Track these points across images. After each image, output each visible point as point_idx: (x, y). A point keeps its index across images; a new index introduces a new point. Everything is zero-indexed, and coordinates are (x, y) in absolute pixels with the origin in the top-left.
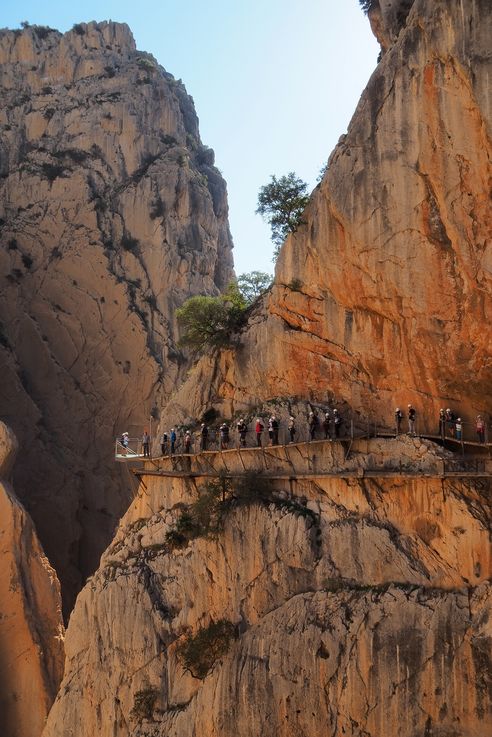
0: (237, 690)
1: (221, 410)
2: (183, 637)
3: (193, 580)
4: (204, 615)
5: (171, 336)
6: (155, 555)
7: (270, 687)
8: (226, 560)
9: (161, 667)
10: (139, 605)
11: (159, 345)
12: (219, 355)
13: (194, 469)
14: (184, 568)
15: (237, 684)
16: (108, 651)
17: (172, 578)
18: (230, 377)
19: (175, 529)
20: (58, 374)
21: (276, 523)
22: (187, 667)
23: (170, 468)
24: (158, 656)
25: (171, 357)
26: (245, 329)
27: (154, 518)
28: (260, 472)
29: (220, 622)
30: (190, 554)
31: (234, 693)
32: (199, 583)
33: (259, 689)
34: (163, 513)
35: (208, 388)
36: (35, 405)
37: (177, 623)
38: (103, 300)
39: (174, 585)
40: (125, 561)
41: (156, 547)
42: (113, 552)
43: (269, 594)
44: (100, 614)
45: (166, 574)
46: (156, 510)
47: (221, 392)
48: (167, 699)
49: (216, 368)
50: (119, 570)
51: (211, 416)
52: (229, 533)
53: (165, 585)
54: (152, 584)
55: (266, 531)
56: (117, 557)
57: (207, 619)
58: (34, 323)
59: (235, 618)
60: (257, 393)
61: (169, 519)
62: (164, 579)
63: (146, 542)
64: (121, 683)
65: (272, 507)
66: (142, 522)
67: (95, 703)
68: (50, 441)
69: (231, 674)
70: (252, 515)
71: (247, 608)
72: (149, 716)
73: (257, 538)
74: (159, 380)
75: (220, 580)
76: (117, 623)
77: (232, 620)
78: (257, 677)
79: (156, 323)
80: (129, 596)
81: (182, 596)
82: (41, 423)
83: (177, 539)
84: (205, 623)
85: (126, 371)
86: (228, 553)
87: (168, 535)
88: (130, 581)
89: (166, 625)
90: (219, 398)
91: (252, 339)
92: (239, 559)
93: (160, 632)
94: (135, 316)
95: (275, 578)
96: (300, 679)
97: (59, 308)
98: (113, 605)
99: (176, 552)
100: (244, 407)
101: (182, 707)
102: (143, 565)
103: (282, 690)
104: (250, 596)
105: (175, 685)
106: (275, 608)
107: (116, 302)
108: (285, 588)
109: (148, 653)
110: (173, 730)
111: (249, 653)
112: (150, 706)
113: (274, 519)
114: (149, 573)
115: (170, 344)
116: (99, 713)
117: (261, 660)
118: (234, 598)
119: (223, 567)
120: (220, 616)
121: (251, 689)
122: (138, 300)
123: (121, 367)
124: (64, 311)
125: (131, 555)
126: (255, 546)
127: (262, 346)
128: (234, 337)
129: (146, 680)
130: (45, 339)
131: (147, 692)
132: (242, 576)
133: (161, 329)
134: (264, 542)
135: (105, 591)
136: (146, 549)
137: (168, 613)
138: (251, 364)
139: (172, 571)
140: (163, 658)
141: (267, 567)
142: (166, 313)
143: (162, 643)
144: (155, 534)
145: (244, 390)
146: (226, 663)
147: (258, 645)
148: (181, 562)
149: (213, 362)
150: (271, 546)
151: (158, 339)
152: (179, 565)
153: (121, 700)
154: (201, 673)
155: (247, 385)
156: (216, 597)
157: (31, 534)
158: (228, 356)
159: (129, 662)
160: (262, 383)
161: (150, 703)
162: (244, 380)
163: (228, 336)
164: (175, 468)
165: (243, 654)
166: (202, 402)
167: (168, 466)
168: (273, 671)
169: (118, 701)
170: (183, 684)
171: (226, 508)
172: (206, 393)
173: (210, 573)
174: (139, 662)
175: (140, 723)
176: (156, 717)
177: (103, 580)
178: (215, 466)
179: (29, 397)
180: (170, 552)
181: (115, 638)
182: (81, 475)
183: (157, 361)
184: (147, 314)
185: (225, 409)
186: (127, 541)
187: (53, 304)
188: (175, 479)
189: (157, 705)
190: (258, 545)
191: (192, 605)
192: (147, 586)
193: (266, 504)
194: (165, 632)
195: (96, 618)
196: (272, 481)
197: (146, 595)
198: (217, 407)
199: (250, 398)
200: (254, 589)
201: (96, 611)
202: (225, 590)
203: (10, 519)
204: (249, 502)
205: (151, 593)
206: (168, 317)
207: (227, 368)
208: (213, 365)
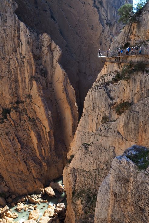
0: (129, 118)
1: (130, 43)
2: (115, 105)
3: (119, 91)
4: (122, 100)
5: (107, 16)
6: (109, 84)
7: (138, 118)
8: (129, 86)
9: (109, 112)
10: (104, 96)
11: (103, 19)
12: (131, 25)
13: (121, 61)
14: (117, 88)
15: (129, 117)
16: (95, 107)
17: (113, 90)
18: (134, 32)
19: (115, 77)
20: (71, 30)
21: (145, 77)
22: (116, 112)
23: (114, 60)
24: (108, 109)
25: (107, 24)
26: (141, 15)
27: (109, 74)
28: (142, 62)
29: (126, 102)
30: (119, 84)
31: (128, 119)
32: (121, 92)
33: (135, 119)
34: (111, 73)
35: (127, 36)
36: (65, 40)
37: (114, 101)
38: (85, 3)
39: (114, 92)
40: (101, 85)
41: (109, 82)
42: (97, 83)
43: (141, 96)
44: (94, 98)
45: (112, 89)
46: (109, 72)
47: (131, 37)
48: (110, 119)
49: (130, 29)
50: (99, 87)
51: (127, 45)
52: (131, 79)
53: (111, 92)
54: (108, 91)
55: (142, 79)
56: (98, 84)
57: (122, 101)
58: (63, 12)
59: (130, 101)
60: (143, 38)
61: (113, 75)
62: (111, 90)
63: (106, 81)
64: (98, 114)
65: (145, 72)
66: (105, 75)
67: (92, 118)
68: (69, 52)
69: (128, 114)
70: (139, 74)
71: (134, 99)
72: (105, 122)
73: (139, 81)
74: (102, 32)
75: (127, 92)
76: (98, 100)
77: (129, 102)
78: (135, 116)
79: (102, 11)
80: (102, 94)
81: (116, 95)
82: (66, 46)
83: (115, 80)
84: (122, 102)
85: (92, 29)
86: (130, 85)
87: (113, 79)
88: (102, 90)
89: (111, 102)
90: (130, 39)
91: (143, 19)
92: (133, 86)
93: (109, 103)
94: (95, 9)
95: (143, 92)
96: (147, 117)
97: (70, 7)
98: (97, 96)
99: (115, 83)
100: (138, 42)
101: (114, 121)
102: (105, 86)
103: (142, 119)
104: (135, 96)
105: (112, 116)
106: (142, 99)
107: (89, 4)
108: (146, 95)
109: (106, 108)
110: (111, 126)
111: (133, 110)
112: (106, 120)
113: (145, 76)
114: (107, 89)
115: (107, 19)
116: (93, 121)
117: (136, 112)
118: (130, 96)
119: (128, 88)
120: (126, 101)
121: (133, 119)
122: (96, 3)
123: (90, 27)
124: (72, 8)
125: (102, 84)
126: (138, 83)
127: (147, 21)
128: (137, 18)
129: (105, 114)
130: (66, 18)
131: (105, 117)
132: (134, 90)
133: (104, 13)
134: (141, 82)
135: (95, 92)
136: (106, 82)
137: (112, 99)
138: (142, 28)
139: (113, 88)
140: (110, 110)
141: (141, 89)
142: (106, 7)
143: (110, 106)
144: (109, 78)
145: (138, 36)
146: (127, 112)
147: (136, 108)
148: (116, 86)
149: (129, 27)
150: (143, 83)
151: (103, 17)
152: (115, 87)
153: (98, 118)
154: (120, 114)
155: (140, 35)
156: (126, 95)
157: (67, 78)
158: (134, 25)
159: (101, 110)
160: (145, 34)
161: (106, 119)
162: (139, 33)
163: (135, 18)
164: (115, 60)
165: (132, 110)
166: (125, 40)
167: (113, 60)
168: (139, 115)
169: (97, 119)
170: (115, 116)
171: (131, 72)
172: (126, 37)
173: (124, 90)
174: (103, 110)
175: (103, 124)
176: (107, 123)
177: (94, 90)
178: (128, 60)
179: (62, 38)
180: (113, 84)
181: (97, 104)
182: (78, 62)
183: (102, 25)
184: (99, 8)
185: (132, 43)
186: (101, 80)
187: (68, 5)
188: (115, 63)
189: (108, 120)
190: (139, 83)
191: (118, 97)
192: (106, 92)
193: (143, 71)
194: (111, 103)
195: (92, 99)
196: (145, 65)
197: (106, 94)
198: (129, 42)
199: (140, 39)
200: (136, 94)
201: (93, 97)
202: (128, 94)
203: (61, 74)
204: (138, 71)
205: (108, 94)
206: (106, 9)
207: (134, 29)
208: (129, 28)
